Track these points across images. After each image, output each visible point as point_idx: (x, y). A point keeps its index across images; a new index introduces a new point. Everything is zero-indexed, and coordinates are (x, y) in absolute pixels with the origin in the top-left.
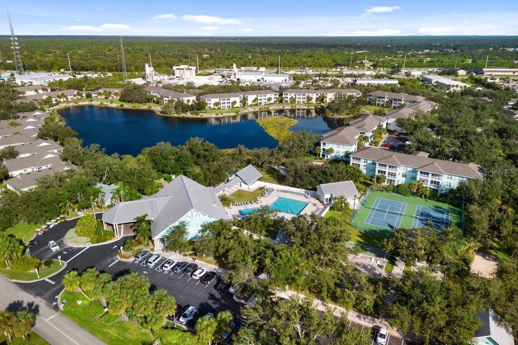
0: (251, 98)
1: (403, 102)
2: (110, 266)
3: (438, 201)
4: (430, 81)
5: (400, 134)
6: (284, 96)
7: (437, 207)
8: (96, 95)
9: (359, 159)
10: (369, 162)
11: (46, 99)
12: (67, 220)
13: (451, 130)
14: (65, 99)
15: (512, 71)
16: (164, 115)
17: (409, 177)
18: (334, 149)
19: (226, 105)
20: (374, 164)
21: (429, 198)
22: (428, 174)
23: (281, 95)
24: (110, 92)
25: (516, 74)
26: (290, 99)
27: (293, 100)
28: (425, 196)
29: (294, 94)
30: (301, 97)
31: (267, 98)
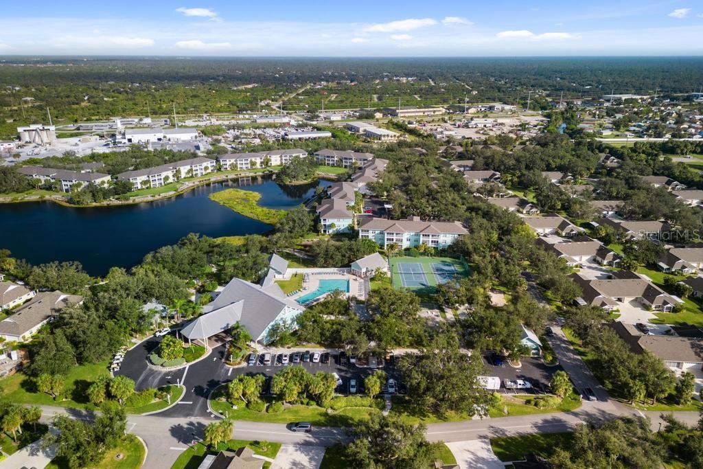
0: (184, 170)
1: (354, 161)
2: (229, 375)
3: (441, 256)
4: (357, 130)
5: (371, 196)
6: (222, 163)
7: (443, 262)
9: (368, 231)
10: (377, 232)
12: (130, 350)
13: (417, 190)
15: (431, 111)
16: (77, 206)
17: (412, 240)
18: (336, 223)
19: (157, 182)
20: (382, 233)
21: (434, 256)
22: (429, 236)
23: (218, 161)
25: (436, 113)
26: (230, 165)
27: (234, 167)
28: (431, 255)
29: (234, 160)
30: (244, 162)
31: (203, 167)
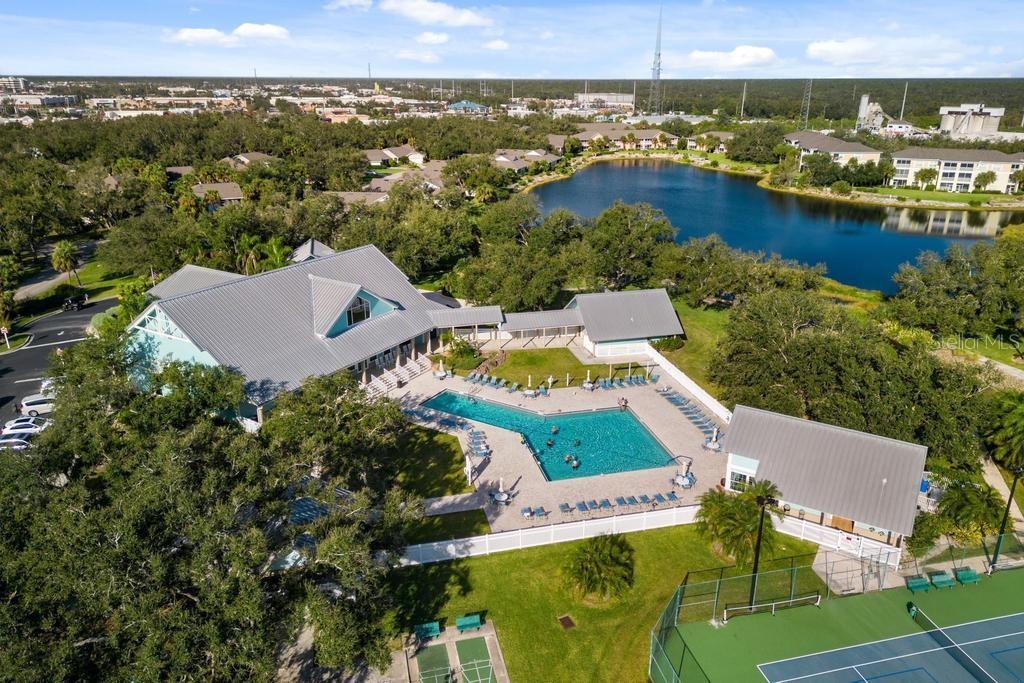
8: (695, 144)
11: (599, 141)
14: (634, 147)
19: (956, 180)
24: (718, 139)
